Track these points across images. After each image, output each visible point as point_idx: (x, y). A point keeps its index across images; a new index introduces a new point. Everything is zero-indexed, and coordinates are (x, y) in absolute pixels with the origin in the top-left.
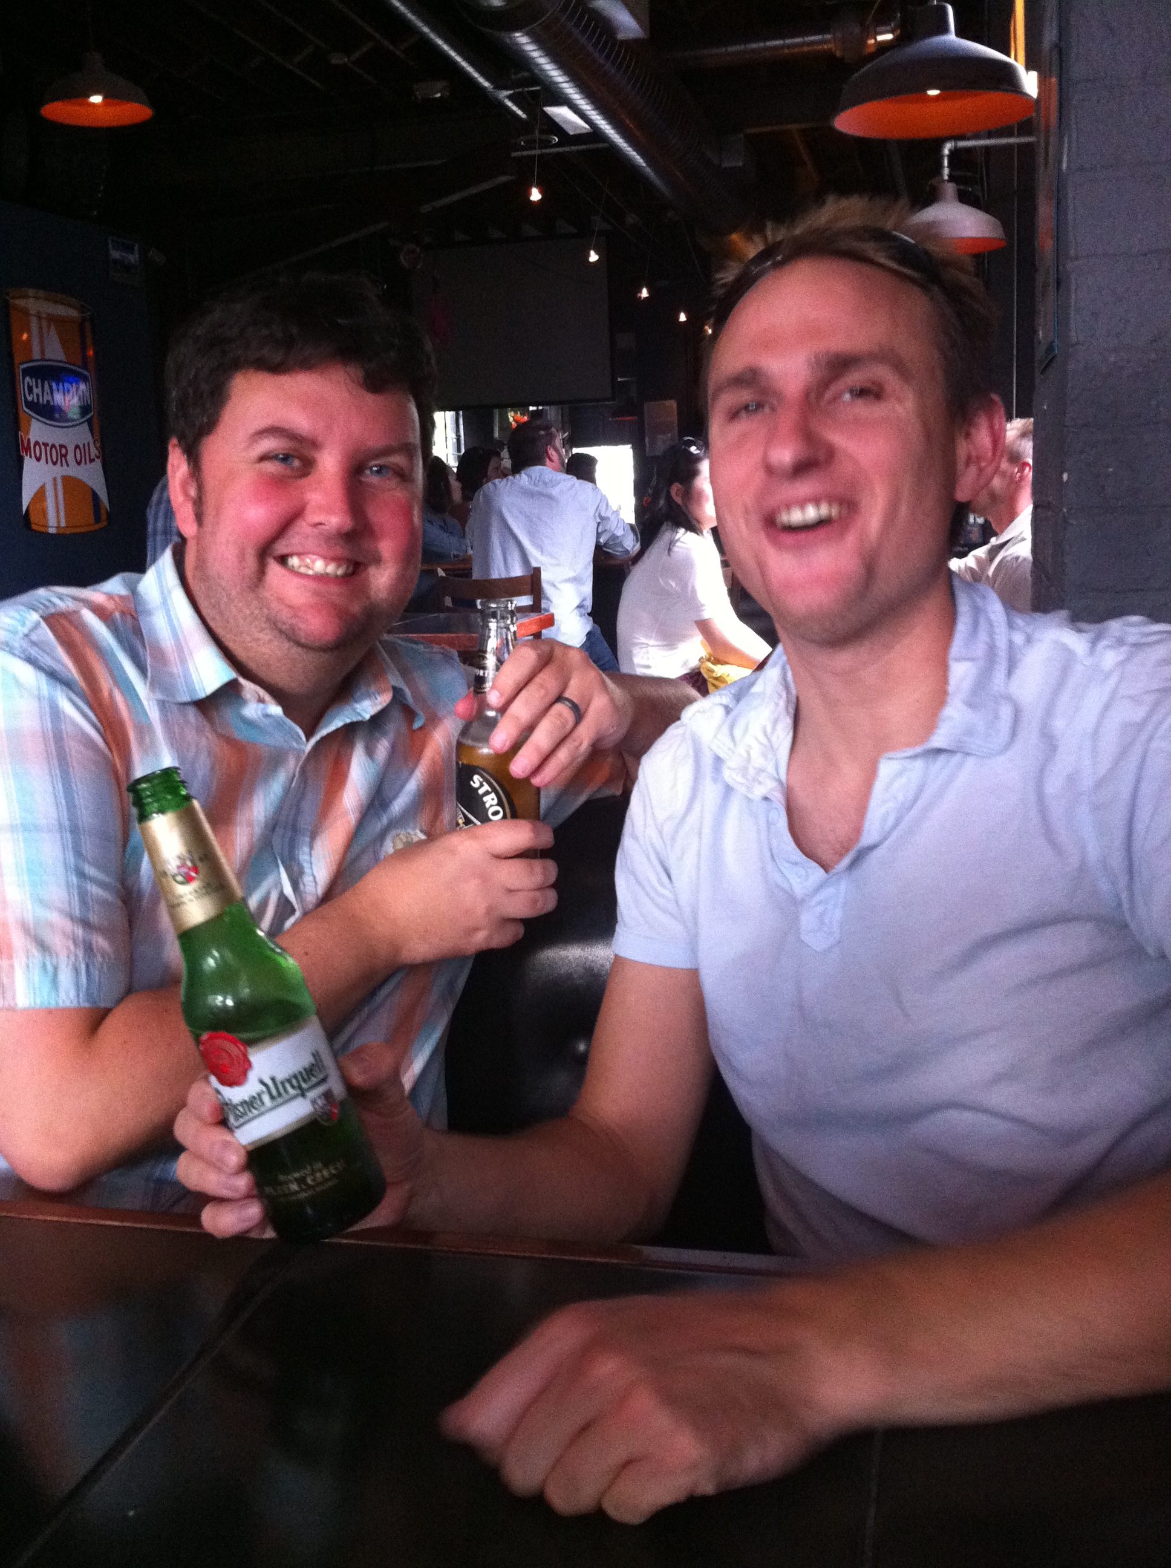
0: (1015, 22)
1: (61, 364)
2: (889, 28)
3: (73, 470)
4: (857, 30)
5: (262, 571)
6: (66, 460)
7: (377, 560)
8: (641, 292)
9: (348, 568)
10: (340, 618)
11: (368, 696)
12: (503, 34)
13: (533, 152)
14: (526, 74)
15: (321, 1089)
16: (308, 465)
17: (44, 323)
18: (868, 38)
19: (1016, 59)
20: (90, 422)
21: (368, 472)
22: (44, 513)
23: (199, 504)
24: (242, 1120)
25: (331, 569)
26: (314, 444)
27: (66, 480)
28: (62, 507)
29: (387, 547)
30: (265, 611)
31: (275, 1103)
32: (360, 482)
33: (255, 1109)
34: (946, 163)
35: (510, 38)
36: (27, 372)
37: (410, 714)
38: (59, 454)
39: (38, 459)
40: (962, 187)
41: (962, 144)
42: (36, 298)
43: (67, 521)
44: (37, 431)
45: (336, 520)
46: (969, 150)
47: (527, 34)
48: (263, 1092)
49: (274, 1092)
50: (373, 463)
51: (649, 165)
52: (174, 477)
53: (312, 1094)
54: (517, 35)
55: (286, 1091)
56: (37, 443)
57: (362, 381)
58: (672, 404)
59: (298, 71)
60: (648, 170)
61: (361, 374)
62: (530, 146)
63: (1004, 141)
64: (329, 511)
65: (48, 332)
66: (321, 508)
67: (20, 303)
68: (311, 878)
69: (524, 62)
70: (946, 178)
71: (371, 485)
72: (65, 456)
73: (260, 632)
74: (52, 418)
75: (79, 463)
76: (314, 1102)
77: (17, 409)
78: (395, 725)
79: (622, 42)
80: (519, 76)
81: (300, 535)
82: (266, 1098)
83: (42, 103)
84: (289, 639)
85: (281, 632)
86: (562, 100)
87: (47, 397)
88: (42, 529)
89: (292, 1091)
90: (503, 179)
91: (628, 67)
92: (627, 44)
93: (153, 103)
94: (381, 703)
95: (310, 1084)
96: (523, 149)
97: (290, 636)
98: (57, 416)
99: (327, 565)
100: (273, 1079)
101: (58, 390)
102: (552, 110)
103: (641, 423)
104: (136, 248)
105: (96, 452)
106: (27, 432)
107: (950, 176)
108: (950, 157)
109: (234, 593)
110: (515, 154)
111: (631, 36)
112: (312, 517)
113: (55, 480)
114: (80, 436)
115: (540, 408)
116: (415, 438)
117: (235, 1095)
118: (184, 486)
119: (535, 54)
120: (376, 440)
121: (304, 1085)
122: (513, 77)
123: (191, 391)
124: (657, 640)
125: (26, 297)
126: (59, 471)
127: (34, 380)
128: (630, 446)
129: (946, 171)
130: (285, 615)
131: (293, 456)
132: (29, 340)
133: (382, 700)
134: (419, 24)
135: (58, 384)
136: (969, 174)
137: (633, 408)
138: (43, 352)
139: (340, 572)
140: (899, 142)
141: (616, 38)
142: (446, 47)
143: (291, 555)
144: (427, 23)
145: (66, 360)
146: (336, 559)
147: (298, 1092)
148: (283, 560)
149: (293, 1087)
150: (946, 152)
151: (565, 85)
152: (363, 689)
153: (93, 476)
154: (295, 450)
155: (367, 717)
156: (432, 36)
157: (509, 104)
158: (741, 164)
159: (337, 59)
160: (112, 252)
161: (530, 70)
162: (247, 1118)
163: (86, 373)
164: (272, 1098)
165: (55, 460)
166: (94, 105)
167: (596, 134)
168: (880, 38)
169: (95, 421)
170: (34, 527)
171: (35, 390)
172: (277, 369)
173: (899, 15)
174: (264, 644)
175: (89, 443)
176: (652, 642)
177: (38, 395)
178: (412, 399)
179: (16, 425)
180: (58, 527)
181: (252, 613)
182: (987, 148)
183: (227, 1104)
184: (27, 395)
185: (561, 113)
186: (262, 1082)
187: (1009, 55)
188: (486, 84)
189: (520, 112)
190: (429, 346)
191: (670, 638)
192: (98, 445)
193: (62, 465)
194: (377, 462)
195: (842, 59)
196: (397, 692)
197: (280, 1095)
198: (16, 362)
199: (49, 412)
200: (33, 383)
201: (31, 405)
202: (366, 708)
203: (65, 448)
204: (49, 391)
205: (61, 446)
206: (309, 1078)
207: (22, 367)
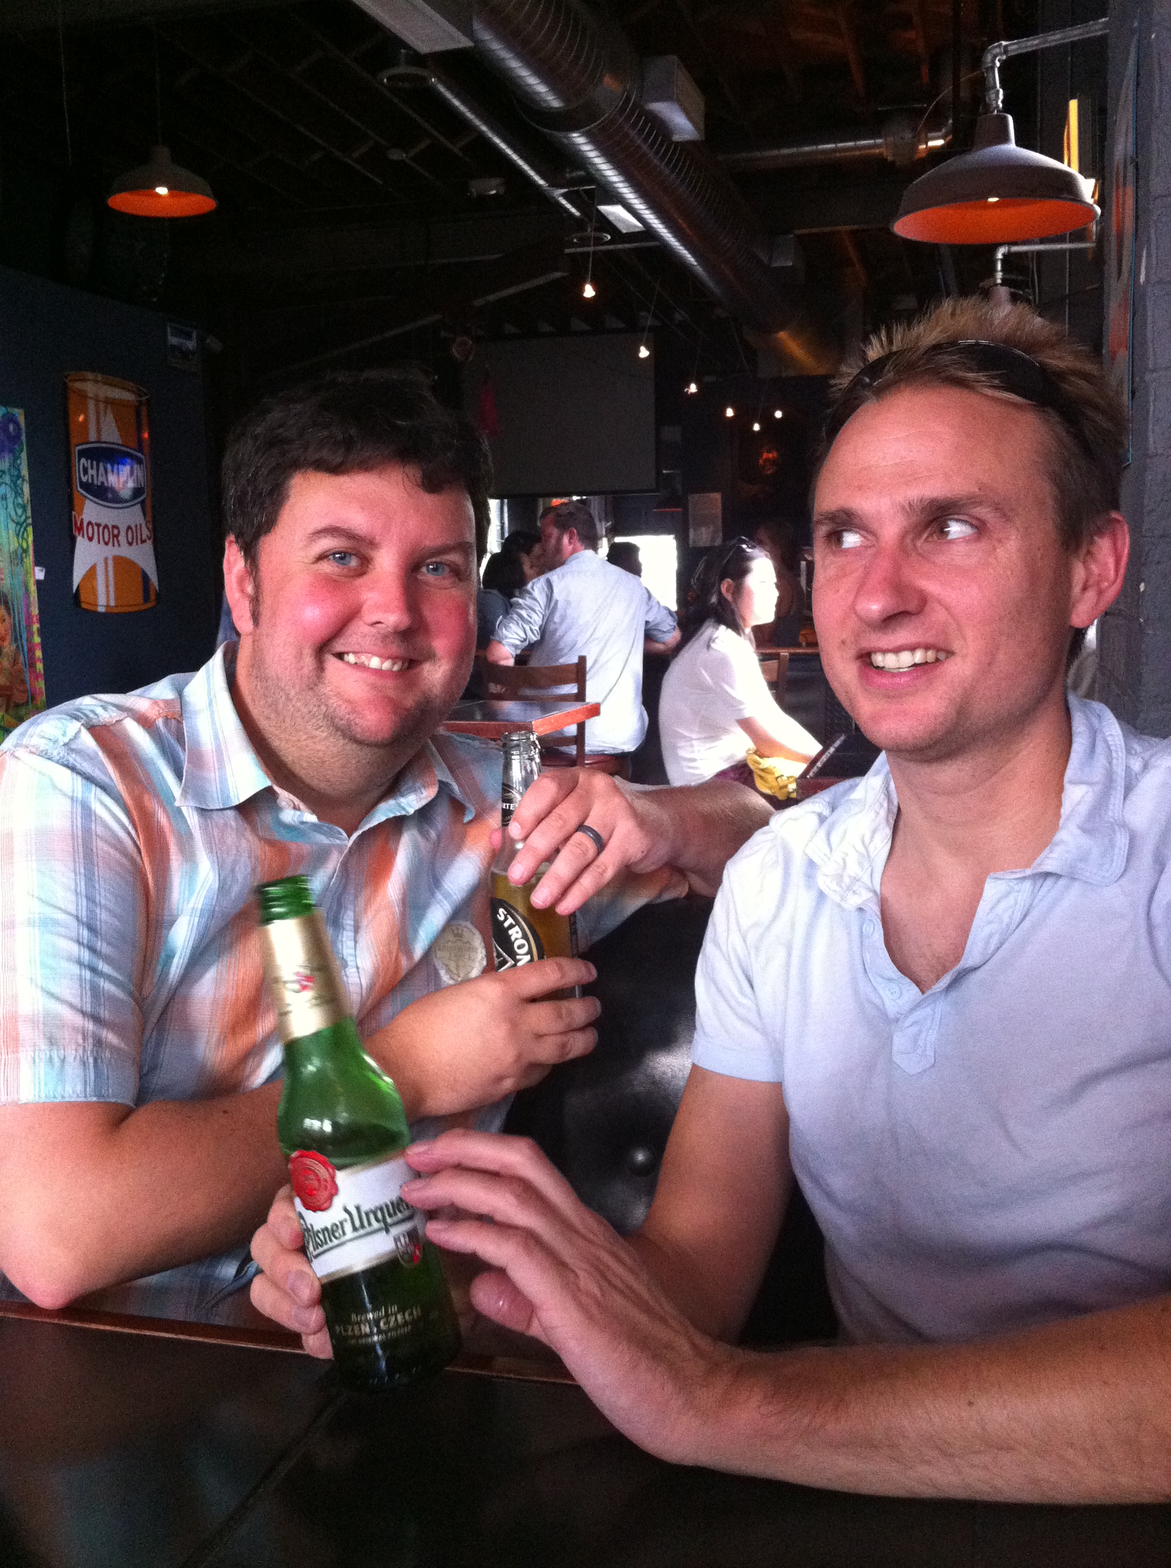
0: (1069, 128)
1: (116, 447)
2: (940, 134)
3: (124, 551)
4: (908, 135)
5: (320, 667)
6: (118, 541)
7: (430, 656)
8: (688, 386)
9: (403, 664)
10: (395, 713)
11: (413, 790)
12: (561, 135)
13: (586, 249)
14: (582, 173)
15: (407, 1226)
16: (366, 562)
17: (102, 406)
18: (920, 142)
19: (1069, 165)
20: (142, 503)
21: (424, 569)
22: (94, 591)
23: (256, 601)
24: (321, 1249)
25: (387, 665)
26: (372, 544)
27: (119, 561)
28: (112, 589)
29: (441, 644)
30: (323, 708)
31: (356, 1234)
32: (416, 579)
33: (336, 1238)
34: (999, 266)
35: (568, 138)
36: (83, 454)
37: (458, 808)
38: (110, 534)
39: (91, 539)
40: (1012, 290)
41: (1015, 249)
42: (96, 381)
43: (117, 598)
44: (91, 511)
45: (394, 618)
46: (1019, 254)
47: (583, 135)
48: (346, 1220)
49: (357, 1223)
50: (429, 561)
51: (699, 264)
52: (230, 573)
53: (395, 1231)
54: (575, 135)
55: (370, 1224)
56: (90, 523)
57: (419, 480)
58: (717, 496)
59: (358, 167)
60: (699, 270)
61: (419, 474)
62: (584, 242)
63: (1058, 246)
64: (387, 609)
65: (106, 413)
66: (377, 607)
67: (78, 385)
68: (355, 970)
69: (579, 161)
70: (999, 281)
71: (426, 583)
72: (117, 536)
73: (316, 729)
74: (106, 499)
75: (130, 544)
76: (396, 1240)
77: (71, 489)
78: (442, 817)
79: (677, 143)
80: (574, 174)
81: (359, 634)
82: (348, 1227)
83: (110, 191)
84: (344, 736)
85: (338, 729)
86: (616, 199)
87: (101, 479)
88: (92, 608)
89: (376, 1225)
90: (558, 275)
91: (681, 170)
92: (685, 146)
93: (216, 195)
94: (426, 798)
95: (395, 1219)
96: (573, 245)
97: (346, 733)
98: (110, 495)
99: (382, 663)
100: (358, 1208)
101: (113, 471)
102: (605, 209)
103: (686, 513)
104: (194, 335)
105: (148, 533)
106: (81, 512)
107: (1003, 280)
108: (1003, 261)
109: (293, 693)
110: (567, 251)
111: (687, 137)
112: (369, 616)
113: (106, 559)
114: (133, 516)
115: (584, 497)
116: (471, 537)
117: (318, 1220)
118: (241, 582)
119: (592, 154)
120: (434, 539)
121: (389, 1220)
122: (567, 175)
123: (249, 489)
124: (699, 732)
125: (85, 380)
126: (111, 551)
127: (89, 461)
128: (672, 536)
129: (999, 275)
130: (343, 710)
131: (351, 554)
132: (86, 420)
133: (427, 794)
134: (477, 122)
135: (113, 467)
136: (1020, 278)
137: (677, 500)
138: (99, 431)
139: (396, 668)
140: (951, 247)
141: (671, 140)
142: (503, 146)
143: (348, 653)
144: (486, 123)
145: (120, 442)
146: (394, 659)
147: (382, 1225)
148: (340, 656)
149: (377, 1220)
150: (1000, 256)
151: (620, 185)
152: (410, 784)
153: (144, 557)
154: (354, 549)
155: (411, 811)
156: (490, 134)
157: (564, 202)
158: (791, 264)
159: (396, 155)
160: (169, 337)
161: (586, 170)
162: (325, 1247)
163: (139, 455)
164: (355, 1229)
165: (106, 540)
166: (158, 196)
167: (649, 233)
168: (931, 144)
169: (148, 504)
170: (84, 606)
171: (90, 472)
172: (336, 470)
173: (951, 121)
174: (320, 741)
175: (141, 525)
176: (694, 736)
177: (92, 476)
178: (468, 496)
179: (70, 504)
180: (108, 606)
181: (310, 712)
182: (1039, 253)
183: (308, 1230)
184: (82, 475)
185: (614, 212)
186: (346, 1210)
187: (1062, 161)
188: (541, 182)
189: (573, 210)
190: (486, 446)
191: (712, 731)
192: (150, 526)
193: (113, 545)
194: (434, 560)
195: (893, 163)
196: (443, 786)
197: (362, 1226)
198: (72, 444)
199: (102, 493)
200: (88, 464)
201: (87, 487)
202: (411, 802)
203: (117, 528)
204: (103, 472)
205: (114, 527)
206: (395, 1214)
207: (80, 447)
